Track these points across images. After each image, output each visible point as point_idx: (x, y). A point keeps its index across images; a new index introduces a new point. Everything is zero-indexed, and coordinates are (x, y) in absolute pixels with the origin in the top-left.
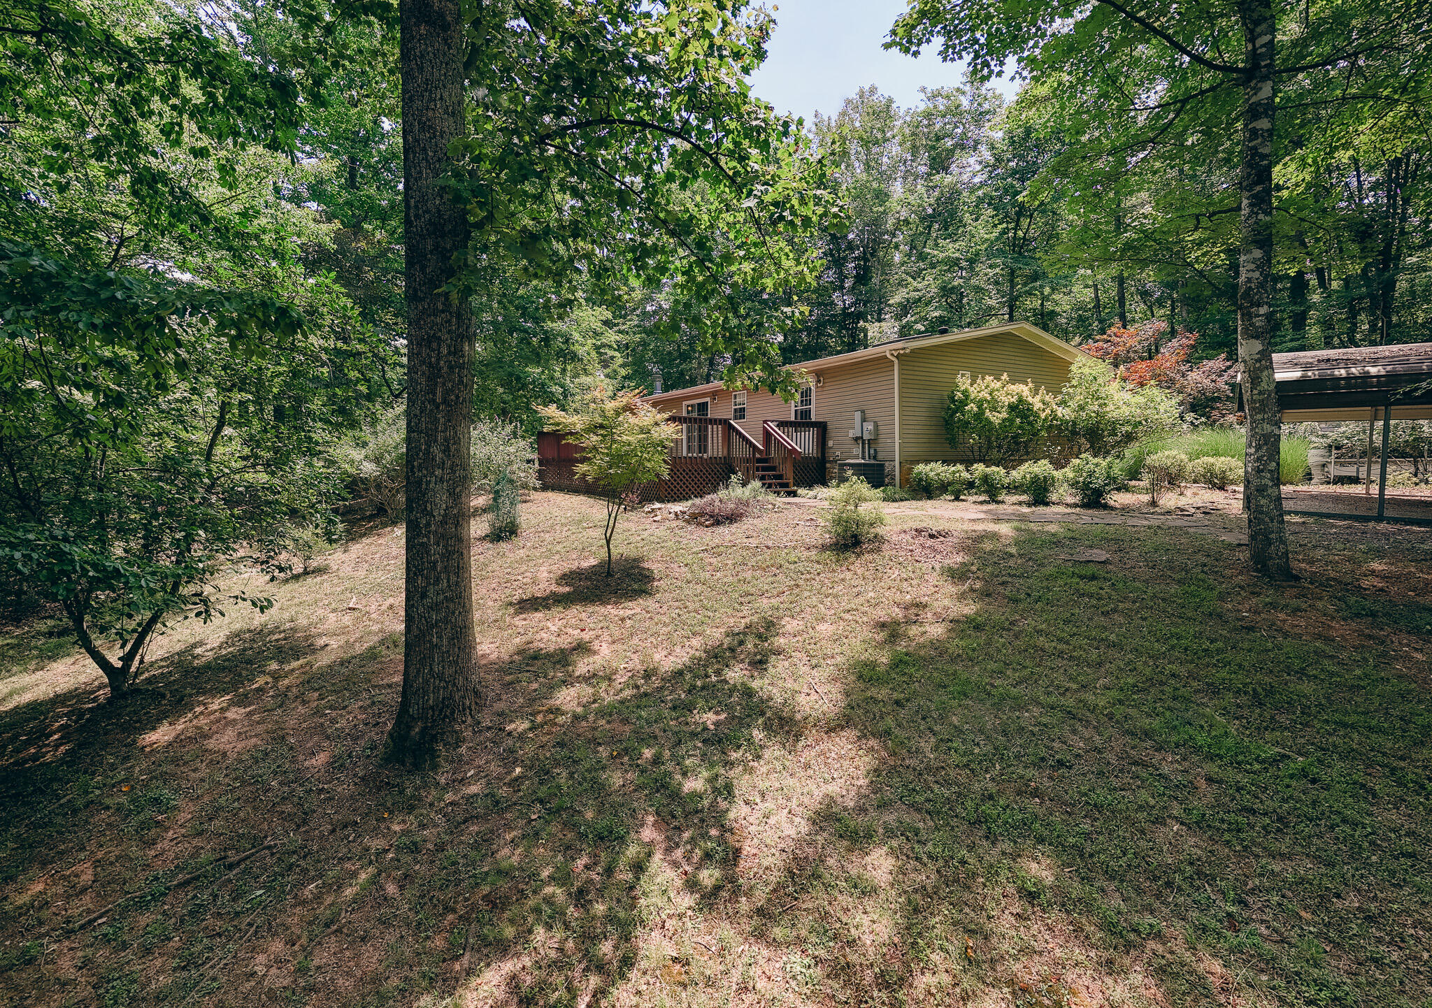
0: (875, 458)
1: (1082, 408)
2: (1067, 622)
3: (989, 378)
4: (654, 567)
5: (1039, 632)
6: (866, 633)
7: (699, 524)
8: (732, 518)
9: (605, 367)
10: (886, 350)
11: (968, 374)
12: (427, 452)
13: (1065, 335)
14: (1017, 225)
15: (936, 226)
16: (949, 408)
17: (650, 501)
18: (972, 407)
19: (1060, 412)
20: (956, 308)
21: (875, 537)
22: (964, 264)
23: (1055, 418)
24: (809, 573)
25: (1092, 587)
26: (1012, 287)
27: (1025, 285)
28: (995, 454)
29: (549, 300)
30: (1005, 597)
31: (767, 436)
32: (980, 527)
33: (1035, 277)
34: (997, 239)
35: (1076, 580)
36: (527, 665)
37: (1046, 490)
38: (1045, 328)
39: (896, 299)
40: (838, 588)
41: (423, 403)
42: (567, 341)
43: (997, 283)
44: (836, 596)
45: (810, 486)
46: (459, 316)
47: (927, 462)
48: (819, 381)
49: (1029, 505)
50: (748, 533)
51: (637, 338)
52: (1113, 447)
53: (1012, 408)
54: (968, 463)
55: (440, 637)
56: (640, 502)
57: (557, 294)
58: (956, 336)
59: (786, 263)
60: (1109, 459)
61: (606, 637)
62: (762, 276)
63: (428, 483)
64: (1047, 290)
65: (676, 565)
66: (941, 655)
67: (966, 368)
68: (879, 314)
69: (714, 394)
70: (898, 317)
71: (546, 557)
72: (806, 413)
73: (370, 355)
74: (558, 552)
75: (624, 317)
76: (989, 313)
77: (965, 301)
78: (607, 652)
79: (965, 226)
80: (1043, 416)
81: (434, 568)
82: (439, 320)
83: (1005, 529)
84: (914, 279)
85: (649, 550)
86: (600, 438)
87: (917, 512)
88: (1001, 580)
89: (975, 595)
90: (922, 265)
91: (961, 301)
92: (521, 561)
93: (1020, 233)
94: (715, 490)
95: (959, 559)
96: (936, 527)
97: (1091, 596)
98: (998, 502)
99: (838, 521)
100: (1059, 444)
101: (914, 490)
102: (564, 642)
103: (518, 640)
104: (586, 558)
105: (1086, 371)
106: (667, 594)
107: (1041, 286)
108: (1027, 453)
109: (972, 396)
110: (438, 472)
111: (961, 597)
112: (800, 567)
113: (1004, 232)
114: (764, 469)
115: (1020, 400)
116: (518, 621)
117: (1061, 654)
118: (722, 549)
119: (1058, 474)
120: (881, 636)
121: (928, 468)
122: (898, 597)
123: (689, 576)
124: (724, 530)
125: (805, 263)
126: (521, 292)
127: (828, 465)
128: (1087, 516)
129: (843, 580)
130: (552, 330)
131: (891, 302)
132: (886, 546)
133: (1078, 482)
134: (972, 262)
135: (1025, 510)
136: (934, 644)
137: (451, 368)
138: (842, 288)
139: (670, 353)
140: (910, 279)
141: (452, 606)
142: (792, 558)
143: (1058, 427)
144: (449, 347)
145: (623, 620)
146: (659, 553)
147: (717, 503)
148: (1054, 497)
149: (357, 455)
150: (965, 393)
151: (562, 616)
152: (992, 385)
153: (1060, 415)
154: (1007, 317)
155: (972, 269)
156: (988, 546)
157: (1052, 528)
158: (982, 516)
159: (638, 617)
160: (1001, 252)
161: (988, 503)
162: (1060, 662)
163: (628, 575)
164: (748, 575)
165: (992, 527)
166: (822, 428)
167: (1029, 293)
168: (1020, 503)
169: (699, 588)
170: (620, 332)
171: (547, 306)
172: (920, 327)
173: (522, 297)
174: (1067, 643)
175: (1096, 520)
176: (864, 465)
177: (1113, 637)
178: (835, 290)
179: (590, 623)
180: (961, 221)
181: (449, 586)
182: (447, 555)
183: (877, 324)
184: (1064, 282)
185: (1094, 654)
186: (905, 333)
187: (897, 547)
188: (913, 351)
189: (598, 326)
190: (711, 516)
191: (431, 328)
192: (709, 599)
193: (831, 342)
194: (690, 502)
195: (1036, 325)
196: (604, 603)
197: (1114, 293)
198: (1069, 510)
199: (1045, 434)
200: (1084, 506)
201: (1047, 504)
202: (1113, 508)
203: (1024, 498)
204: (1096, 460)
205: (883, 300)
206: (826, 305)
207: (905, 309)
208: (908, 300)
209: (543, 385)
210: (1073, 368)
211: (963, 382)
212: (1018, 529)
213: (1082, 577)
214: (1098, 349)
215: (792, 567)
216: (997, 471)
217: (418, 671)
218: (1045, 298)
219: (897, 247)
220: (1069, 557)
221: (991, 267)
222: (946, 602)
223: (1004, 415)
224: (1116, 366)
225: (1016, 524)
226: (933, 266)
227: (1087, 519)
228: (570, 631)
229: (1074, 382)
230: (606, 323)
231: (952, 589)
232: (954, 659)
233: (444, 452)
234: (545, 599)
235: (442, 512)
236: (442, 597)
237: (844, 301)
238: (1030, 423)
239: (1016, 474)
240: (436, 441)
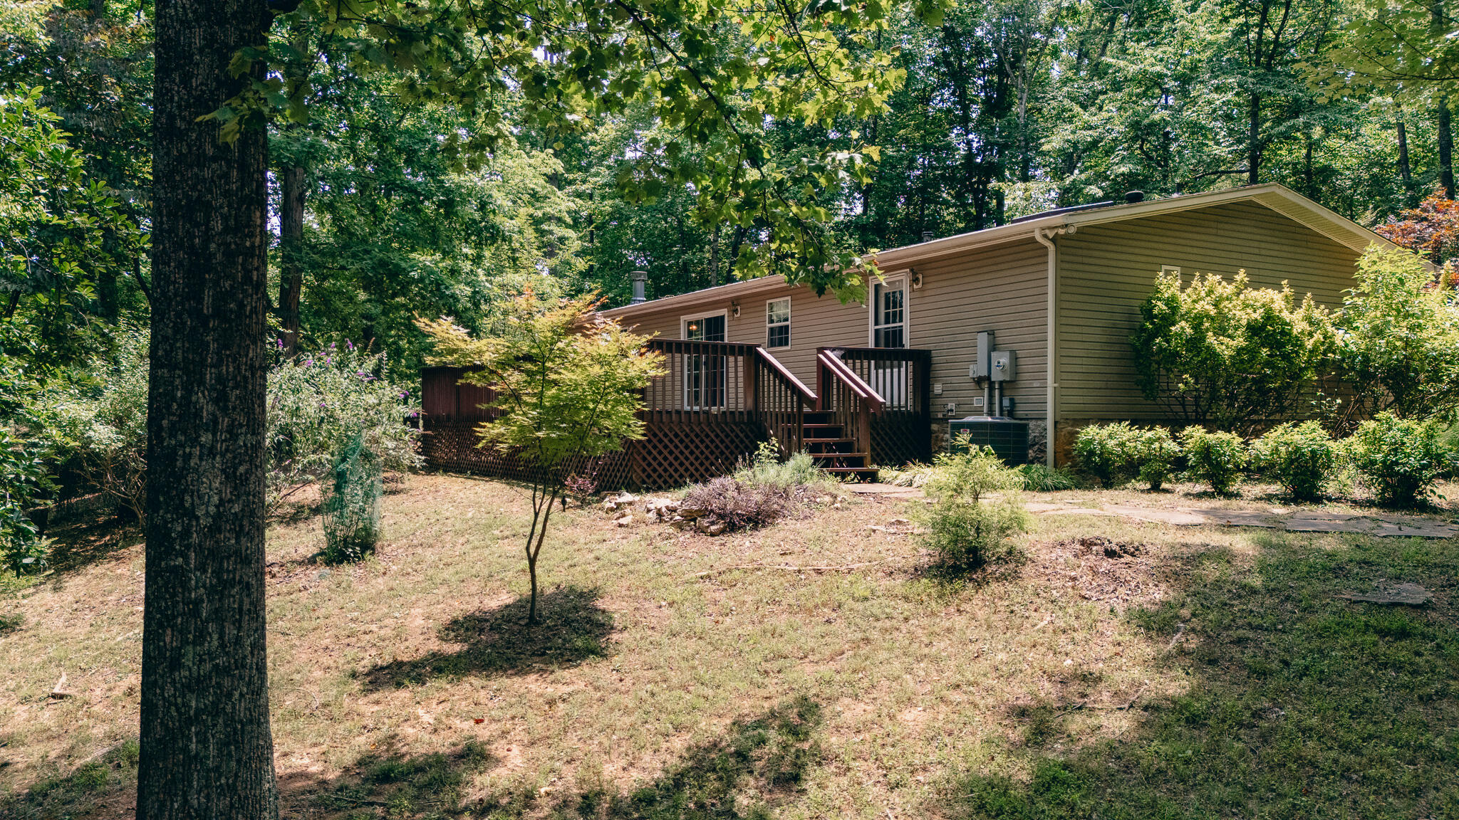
0: (1011, 413)
1: (1378, 332)
2: (1356, 713)
3: (1212, 278)
4: (613, 605)
5: (1307, 731)
6: (992, 728)
7: (700, 530)
8: (757, 519)
9: (550, 255)
10: (1034, 228)
11: (1177, 271)
12: (186, 402)
13: (1349, 207)
14: (1264, 19)
15: (1123, 19)
16: (1143, 329)
17: (615, 489)
18: (1183, 327)
19: (1340, 337)
20: (1159, 159)
21: (1010, 553)
22: (1171, 84)
23: (1331, 348)
24: (889, 617)
25: (1401, 649)
26: (1255, 125)
27: (1277, 121)
28: (1223, 411)
29: (455, 137)
30: (1243, 666)
31: (825, 375)
32: (1197, 539)
33: (1295, 109)
34: (1230, 43)
35: (1371, 637)
36: (370, 793)
37: (1317, 475)
38: (1314, 195)
39: (1054, 142)
40: (940, 645)
41: (179, 315)
42: (483, 207)
43: (1228, 117)
44: (936, 660)
45: (901, 464)
46: (243, 167)
47: (1103, 421)
48: (916, 280)
49: (1285, 501)
50: (785, 546)
51: (607, 206)
52: (1436, 401)
53: (1254, 330)
54: (1176, 425)
55: (203, 741)
56: (596, 493)
57: (469, 126)
58: (1156, 205)
59: (839, 76)
60: (1428, 422)
61: (519, 733)
62: (798, 98)
63: (188, 457)
64: (1317, 132)
65: (651, 606)
66: (1127, 769)
67: (1173, 261)
68: (1025, 168)
69: (734, 303)
70: (1058, 174)
71: (424, 590)
72: (895, 336)
73: (98, 233)
74: (444, 582)
75: (586, 169)
76: (1215, 169)
77: (1173, 147)
78: (519, 761)
79: (1173, 20)
80: (1309, 344)
81: (196, 613)
82: (207, 173)
83: (1241, 543)
84: (1084, 107)
85: (608, 578)
86: (523, 377)
87: (1084, 511)
88: (1235, 634)
89: (1188, 661)
90: (1097, 84)
91: (1165, 148)
92: (376, 599)
93: (1269, 34)
94: (729, 469)
95: (1159, 596)
96: (1117, 537)
97: (1399, 667)
98: (1229, 496)
99: (942, 525)
100: (1338, 395)
101: (1080, 472)
102: (443, 744)
103: (362, 740)
104: (495, 592)
105: (1386, 268)
106: (632, 657)
107: (1308, 126)
108: (1282, 410)
109: (1184, 309)
110: (205, 438)
111: (1163, 663)
112: (874, 607)
113: (1242, 31)
114: (819, 433)
115: (1269, 317)
116: (366, 706)
117: (1346, 774)
118: (736, 574)
119: (1337, 447)
120: (1018, 733)
121: (1105, 432)
122: (1050, 662)
123: (676, 624)
124: (744, 544)
125: (871, 76)
126: (407, 123)
127: (934, 427)
128: (1391, 523)
129: (949, 630)
130: (459, 187)
131: (1045, 148)
132: (1028, 570)
133: (1373, 463)
134: (1185, 80)
135: (1279, 510)
136: (1114, 749)
137: (230, 255)
138: (965, 120)
139: (665, 232)
140: (1077, 109)
141: (227, 682)
142: (861, 591)
143: (1337, 365)
144: (225, 218)
145: (551, 703)
146: (625, 583)
147: (731, 493)
148: (1331, 488)
149: (83, 411)
150: (1172, 303)
151: (443, 695)
152: (1219, 290)
153: (1339, 343)
154: (1246, 175)
155: (1185, 93)
156: (1211, 571)
157: (1328, 544)
158: (1200, 519)
159: (580, 697)
160: (1236, 66)
161: (1211, 496)
162: (1343, 787)
163: (567, 623)
164: (781, 622)
165: (1218, 539)
166: (922, 363)
167: (1287, 137)
168: (1269, 498)
169: (692, 645)
170: (579, 195)
171: (450, 149)
172: (1094, 190)
173: (407, 131)
174: (1357, 752)
175: (1407, 531)
176: (991, 424)
177: (1439, 743)
178: (951, 123)
179: (493, 708)
180: (1166, 11)
181: (222, 646)
182: (220, 589)
183: (1020, 185)
184: (1344, 118)
185: (1406, 774)
186: (1068, 199)
187: (1047, 571)
188: (1082, 231)
189: (539, 184)
190: (721, 516)
191: (193, 188)
192: (709, 665)
193: (948, 214)
194: (683, 493)
195: (1299, 190)
196: (522, 672)
197: (1434, 137)
198: (1358, 512)
199: (1310, 375)
200: (1384, 504)
201: (1318, 500)
202: (1435, 510)
203: (1276, 488)
204: (1405, 424)
205: (1031, 142)
206: (937, 150)
207: (1069, 159)
208: (1075, 145)
209: (438, 284)
210: (1363, 263)
211: (1168, 284)
212: (1266, 545)
213: (1383, 633)
214: (1405, 233)
215: (859, 606)
216: (1227, 440)
217: (162, 805)
218: (1312, 146)
219: (1055, 53)
220: (1359, 597)
221: (1218, 89)
222: (1136, 673)
223: (1240, 342)
224: (1439, 262)
225: (1263, 534)
226: (1117, 87)
227: (1390, 528)
228: (457, 723)
229: (1365, 287)
230: (554, 179)
231: (1147, 650)
232: (1153, 778)
233: (216, 401)
234: (414, 665)
235: (212, 509)
236: (208, 666)
237: (969, 143)
238: (1286, 357)
239: (1262, 446)
240: (201, 382)
